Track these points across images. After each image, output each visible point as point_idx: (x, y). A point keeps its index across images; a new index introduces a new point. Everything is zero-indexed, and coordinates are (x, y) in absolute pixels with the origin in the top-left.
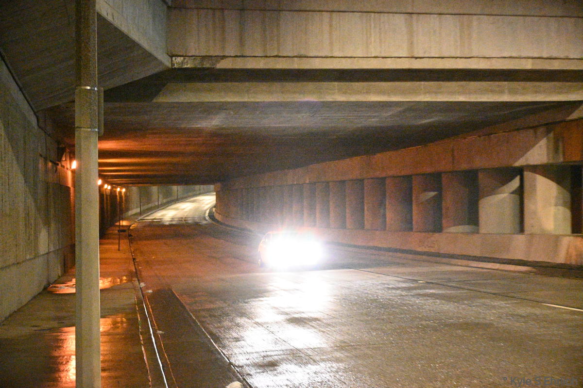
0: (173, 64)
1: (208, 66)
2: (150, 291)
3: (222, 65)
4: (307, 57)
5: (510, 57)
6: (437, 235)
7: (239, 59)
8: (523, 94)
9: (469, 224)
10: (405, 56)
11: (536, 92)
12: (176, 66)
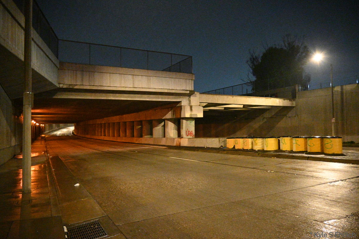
0: (60, 87)
1: (71, 87)
2: (51, 157)
3: (76, 87)
4: (103, 86)
5: (161, 89)
6: (141, 138)
7: (81, 86)
8: (165, 99)
9: (150, 135)
10: (132, 87)
11: (168, 99)
12: (61, 87)
